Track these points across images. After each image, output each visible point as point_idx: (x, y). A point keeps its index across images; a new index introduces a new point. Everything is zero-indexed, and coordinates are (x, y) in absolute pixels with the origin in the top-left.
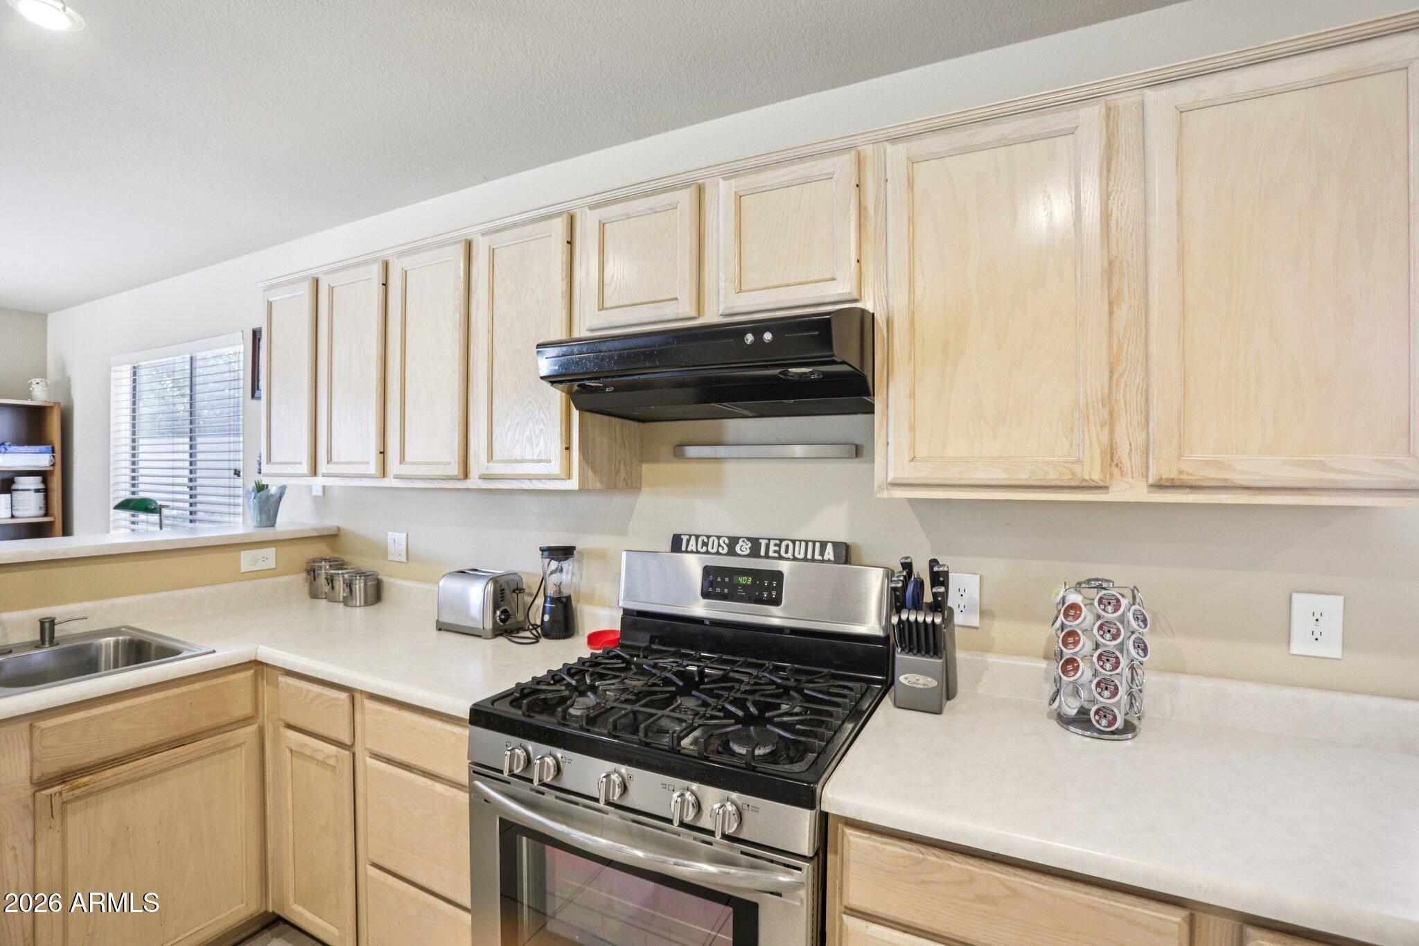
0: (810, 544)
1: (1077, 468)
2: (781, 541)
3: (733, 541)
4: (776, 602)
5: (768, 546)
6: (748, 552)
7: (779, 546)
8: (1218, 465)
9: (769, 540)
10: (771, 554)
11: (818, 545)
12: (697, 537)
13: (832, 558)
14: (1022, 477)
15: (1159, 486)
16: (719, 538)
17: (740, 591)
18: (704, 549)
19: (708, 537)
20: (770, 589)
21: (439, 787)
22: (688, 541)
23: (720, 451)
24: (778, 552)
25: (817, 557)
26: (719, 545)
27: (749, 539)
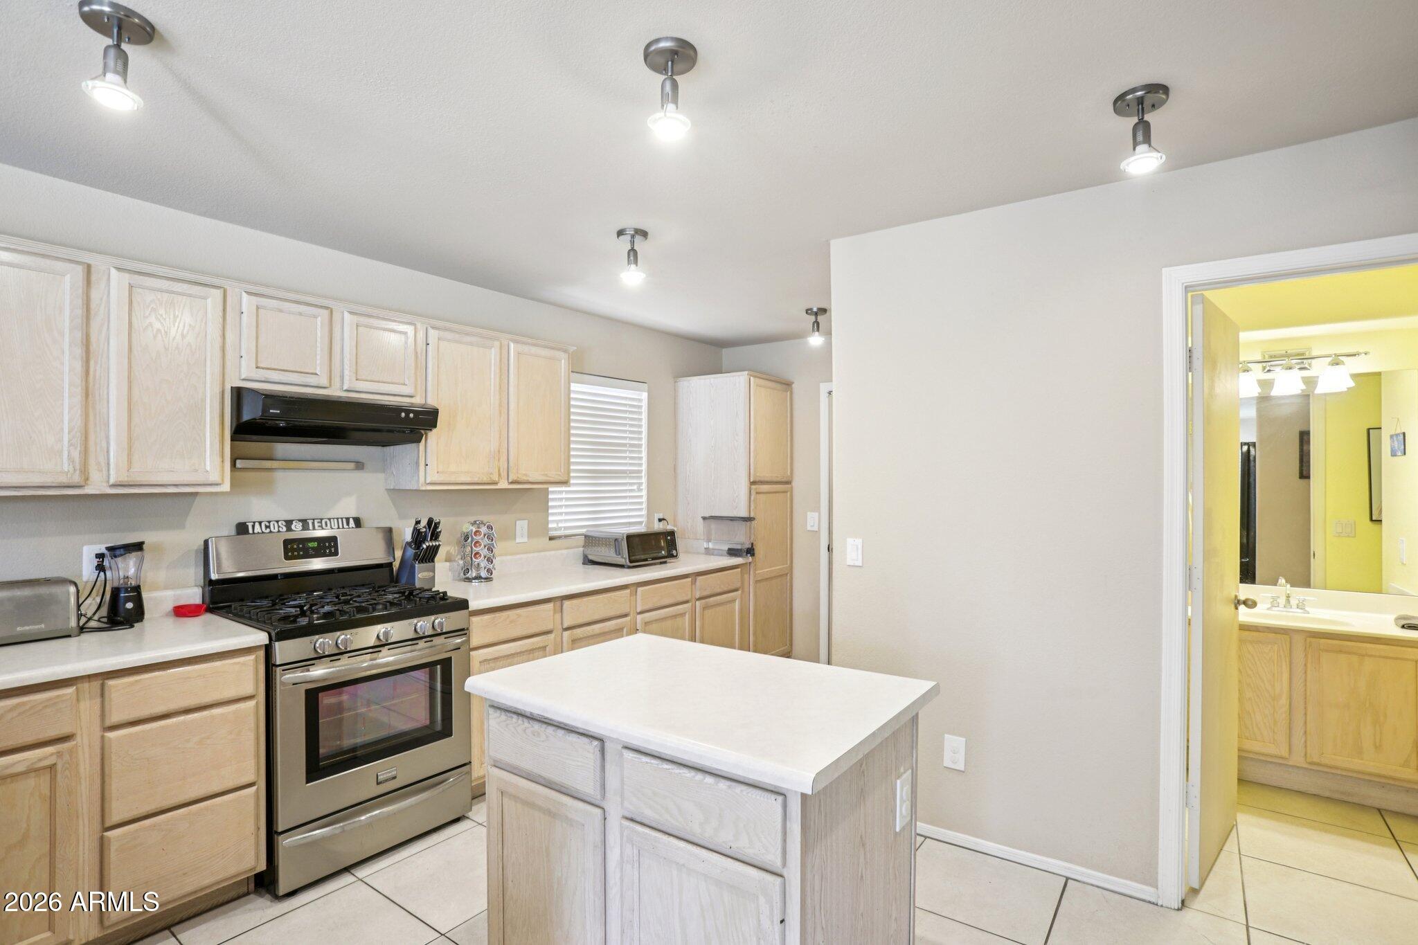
0: (340, 520)
1: (491, 476)
2: (322, 519)
3: (289, 523)
4: (336, 554)
5: (313, 523)
6: (301, 528)
7: (321, 522)
8: (526, 475)
9: (314, 520)
10: (316, 527)
11: (344, 520)
12: (260, 523)
13: (354, 526)
14: (476, 480)
15: (512, 483)
16: (277, 522)
17: (311, 552)
18: (268, 530)
19: (269, 522)
20: (330, 547)
21: (216, 711)
22: (253, 527)
23: (274, 464)
24: (321, 526)
25: (345, 526)
26: (279, 527)
27: (300, 521)
